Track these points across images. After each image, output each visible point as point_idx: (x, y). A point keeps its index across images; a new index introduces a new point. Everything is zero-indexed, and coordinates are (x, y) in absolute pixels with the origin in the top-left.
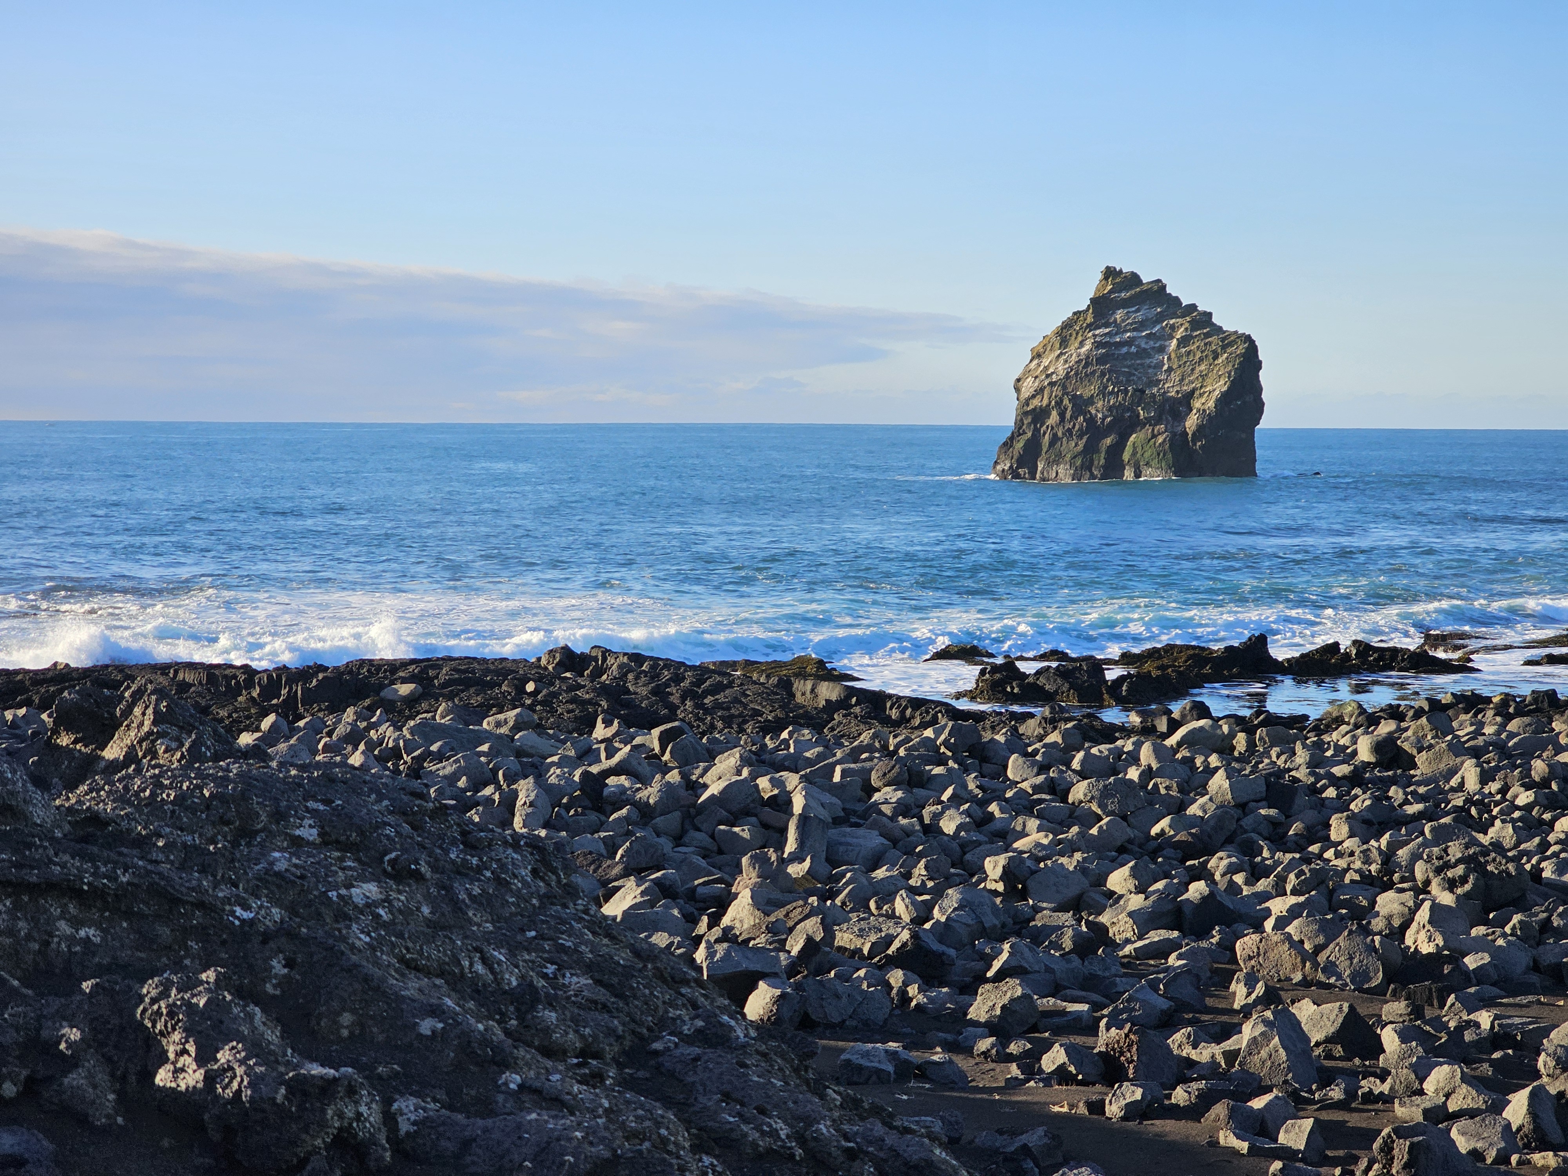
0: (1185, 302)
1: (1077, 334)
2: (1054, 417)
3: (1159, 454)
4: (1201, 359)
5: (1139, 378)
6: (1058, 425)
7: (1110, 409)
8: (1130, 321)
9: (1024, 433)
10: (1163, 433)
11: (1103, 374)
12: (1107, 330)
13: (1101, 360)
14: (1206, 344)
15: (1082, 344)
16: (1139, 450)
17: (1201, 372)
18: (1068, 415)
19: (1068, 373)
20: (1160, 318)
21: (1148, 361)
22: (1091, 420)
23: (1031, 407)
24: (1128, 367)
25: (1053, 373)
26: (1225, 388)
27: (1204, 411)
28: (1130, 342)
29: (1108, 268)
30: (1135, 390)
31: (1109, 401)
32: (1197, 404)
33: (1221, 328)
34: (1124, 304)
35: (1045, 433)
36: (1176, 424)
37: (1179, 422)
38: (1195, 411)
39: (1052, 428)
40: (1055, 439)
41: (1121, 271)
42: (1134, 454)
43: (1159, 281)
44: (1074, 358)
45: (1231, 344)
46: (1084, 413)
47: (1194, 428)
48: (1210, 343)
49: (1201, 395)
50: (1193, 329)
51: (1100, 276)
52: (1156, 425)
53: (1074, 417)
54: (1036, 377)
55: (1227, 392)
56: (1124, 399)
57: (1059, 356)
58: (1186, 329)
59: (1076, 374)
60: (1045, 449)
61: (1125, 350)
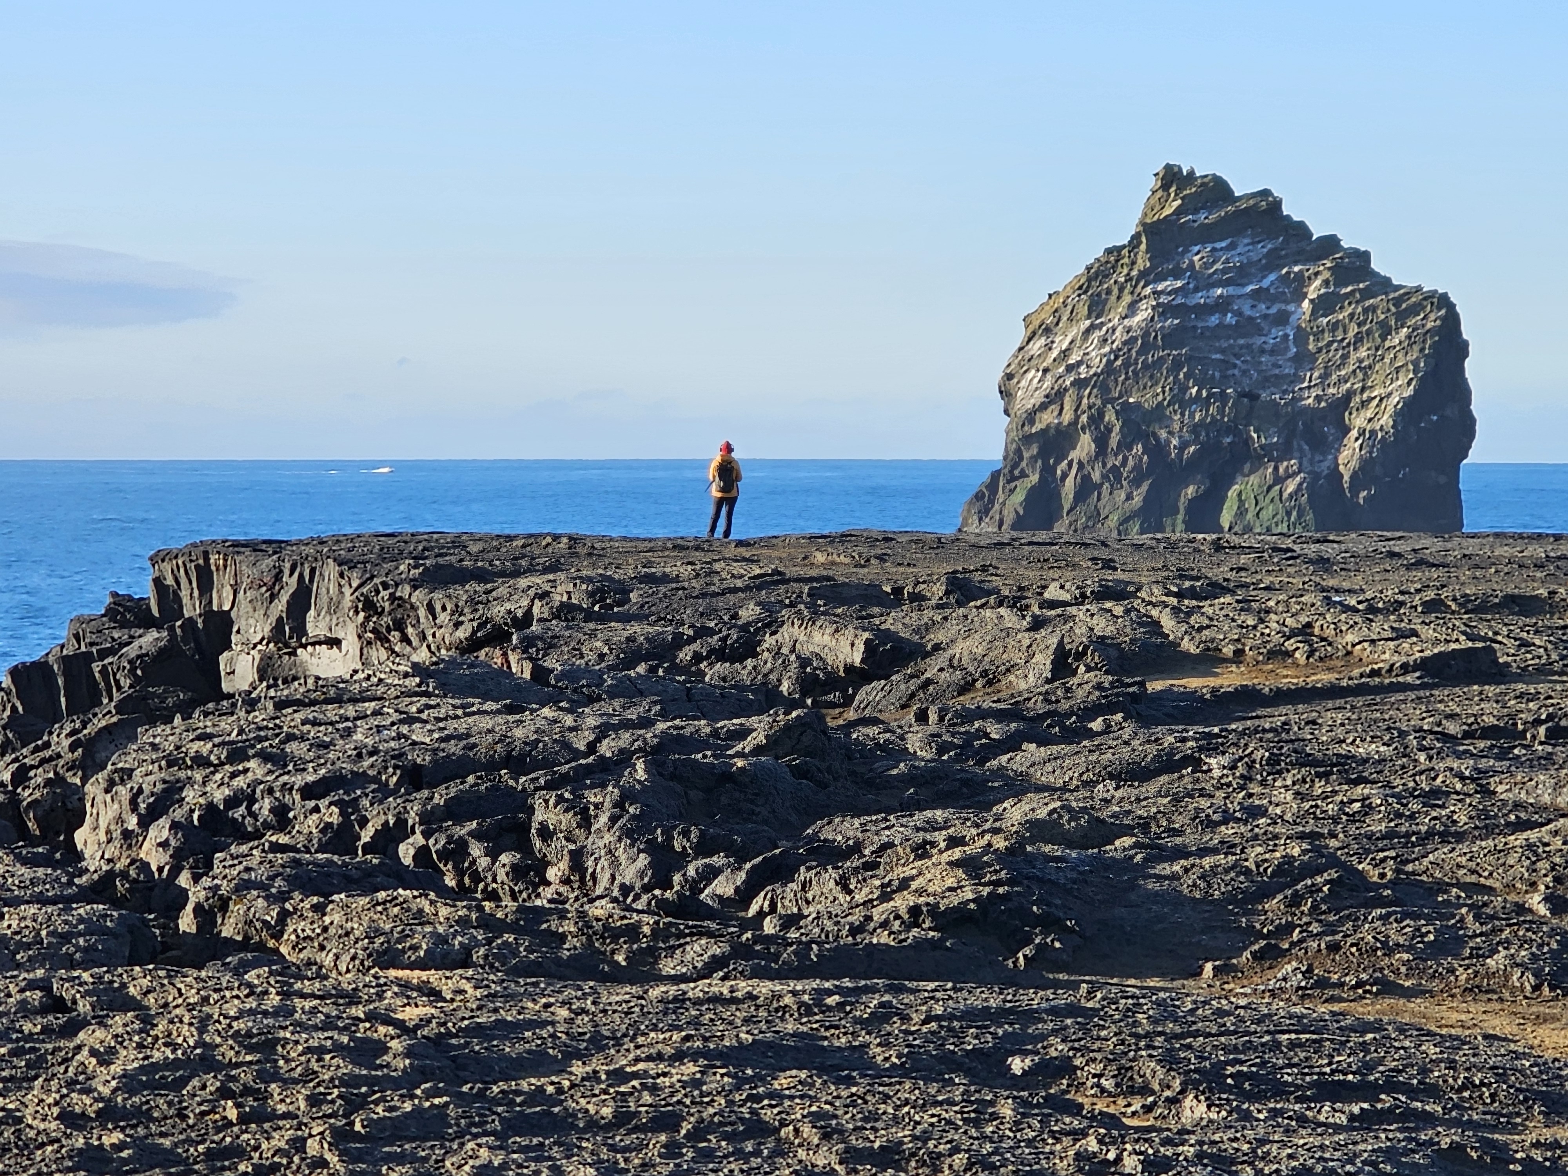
0: (1317, 233)
1: (1121, 290)
2: (1085, 445)
3: (1289, 514)
4: (1359, 339)
5: (1244, 372)
6: (1092, 461)
7: (1195, 429)
8: (1218, 266)
9: (1023, 475)
10: (1295, 474)
11: (1177, 366)
12: (1179, 284)
13: (1171, 339)
14: (1366, 311)
15: (1132, 308)
16: (1250, 504)
17: (1361, 361)
18: (1114, 440)
19: (1110, 363)
20: (1273, 262)
21: (1258, 341)
22: (1157, 450)
23: (1038, 427)
24: (1223, 351)
25: (1079, 363)
26: (1409, 392)
27: (1373, 432)
28: (1222, 306)
29: (1168, 168)
30: (1242, 395)
31: (1192, 415)
32: (1358, 421)
33: (1388, 280)
34: (1206, 234)
35: (1065, 476)
36: (1318, 458)
37: (1324, 454)
38: (1354, 433)
39: (1081, 465)
40: (1085, 488)
41: (1191, 173)
42: (1241, 512)
43: (1266, 193)
44: (1119, 336)
45: (1414, 310)
46: (1144, 437)
47: (1354, 464)
48: (1374, 309)
49: (1364, 404)
50: (1341, 282)
51: (1152, 183)
52: (1280, 460)
53: (1125, 445)
54: (1046, 371)
55: (1412, 398)
56: (1221, 410)
57: (1088, 331)
58: (1326, 283)
59: (1126, 365)
60: (1066, 507)
61: (1214, 320)
